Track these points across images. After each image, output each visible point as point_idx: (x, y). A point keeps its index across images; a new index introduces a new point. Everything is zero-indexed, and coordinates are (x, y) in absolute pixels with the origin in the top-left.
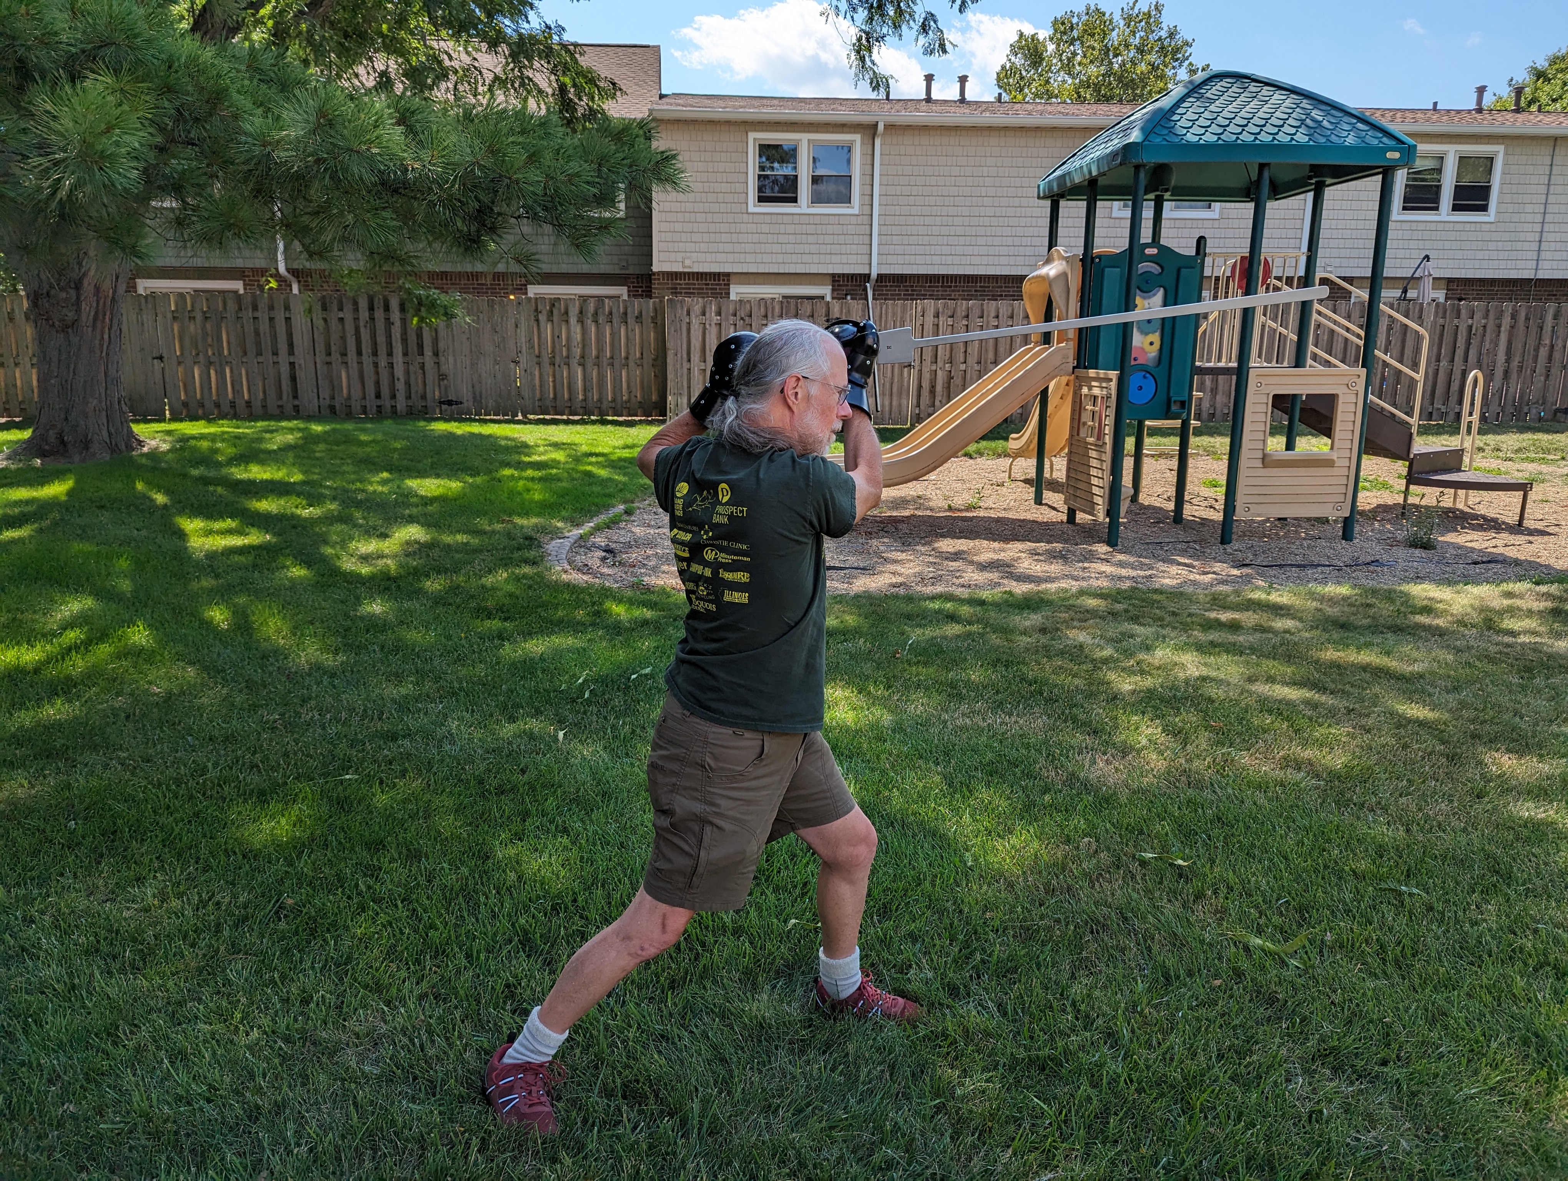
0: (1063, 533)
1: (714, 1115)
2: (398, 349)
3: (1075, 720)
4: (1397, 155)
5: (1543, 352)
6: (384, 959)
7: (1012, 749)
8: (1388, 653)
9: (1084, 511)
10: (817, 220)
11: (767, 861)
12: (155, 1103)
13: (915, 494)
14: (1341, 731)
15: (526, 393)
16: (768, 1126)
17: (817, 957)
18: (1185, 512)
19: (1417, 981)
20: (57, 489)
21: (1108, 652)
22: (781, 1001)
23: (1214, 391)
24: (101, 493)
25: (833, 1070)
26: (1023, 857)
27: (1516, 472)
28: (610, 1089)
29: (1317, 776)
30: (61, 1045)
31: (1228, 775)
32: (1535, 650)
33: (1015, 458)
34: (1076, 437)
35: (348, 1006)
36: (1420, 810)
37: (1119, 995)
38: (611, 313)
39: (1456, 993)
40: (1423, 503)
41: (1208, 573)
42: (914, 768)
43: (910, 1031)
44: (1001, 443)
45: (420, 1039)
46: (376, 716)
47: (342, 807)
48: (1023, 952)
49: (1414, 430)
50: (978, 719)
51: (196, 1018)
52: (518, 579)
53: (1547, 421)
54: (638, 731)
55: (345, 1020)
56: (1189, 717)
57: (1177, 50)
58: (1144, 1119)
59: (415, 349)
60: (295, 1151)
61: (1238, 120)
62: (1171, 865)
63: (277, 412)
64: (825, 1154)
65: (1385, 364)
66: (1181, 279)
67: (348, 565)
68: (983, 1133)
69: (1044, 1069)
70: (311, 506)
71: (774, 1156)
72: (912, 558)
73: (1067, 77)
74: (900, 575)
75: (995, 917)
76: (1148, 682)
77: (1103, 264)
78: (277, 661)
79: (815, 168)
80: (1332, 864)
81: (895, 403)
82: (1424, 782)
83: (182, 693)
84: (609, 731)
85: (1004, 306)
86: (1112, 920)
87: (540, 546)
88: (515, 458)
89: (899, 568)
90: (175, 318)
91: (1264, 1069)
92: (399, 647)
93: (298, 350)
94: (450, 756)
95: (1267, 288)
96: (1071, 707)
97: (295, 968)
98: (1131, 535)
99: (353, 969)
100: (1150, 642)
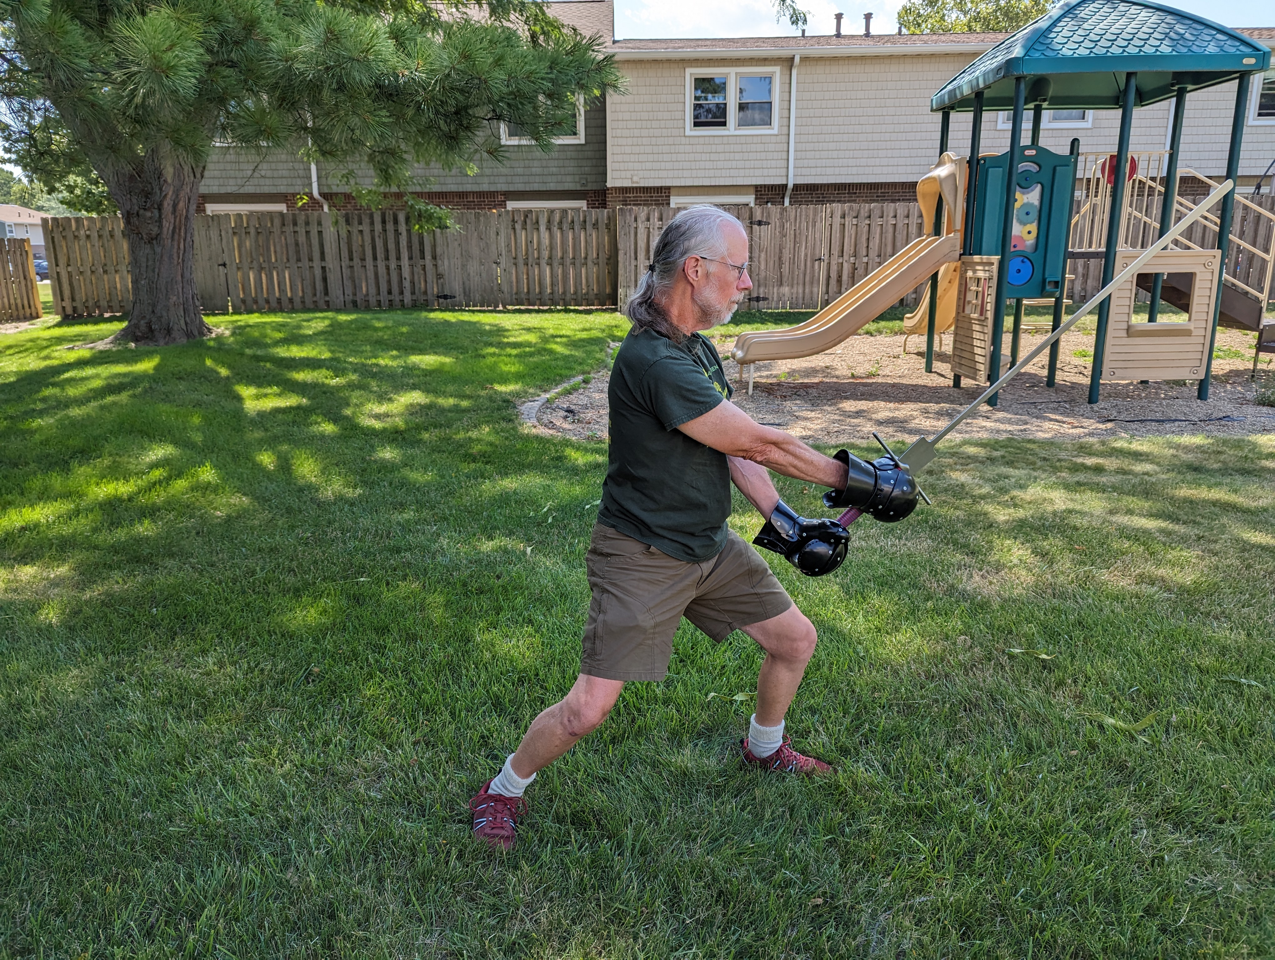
0: (950, 395)
1: (644, 840)
2: (405, 255)
3: (955, 543)
4: (1252, 61)
6: (387, 714)
7: (900, 565)
8: (1235, 491)
9: (967, 376)
10: (743, 140)
11: (692, 648)
12: (210, 814)
13: (823, 365)
14: (1191, 554)
15: (505, 288)
16: (689, 851)
18: (1056, 377)
19: (1253, 756)
20: (146, 366)
21: (986, 490)
22: (701, 755)
23: (1085, 276)
24: (181, 368)
25: (742, 810)
26: (907, 650)
28: (561, 817)
29: (1169, 590)
30: (142, 769)
31: (1089, 589)
33: (909, 335)
34: (962, 314)
35: (359, 748)
36: (1260, 618)
37: (988, 760)
38: (573, 222)
41: (1076, 427)
44: (896, 324)
45: (414, 774)
46: (384, 535)
47: (358, 601)
48: (905, 724)
49: (1264, 305)
51: (243, 753)
52: (497, 433)
55: (356, 758)
58: (1006, 857)
59: (418, 254)
60: (316, 853)
61: (1108, 36)
62: (1036, 658)
63: (312, 306)
64: (734, 873)
65: (1239, 250)
66: (1057, 175)
67: (367, 422)
68: (867, 864)
69: (921, 815)
70: (337, 377)
71: (692, 872)
72: (820, 416)
73: (959, 13)
74: (809, 429)
75: (884, 697)
76: (1021, 513)
77: (987, 165)
78: (310, 493)
79: (741, 97)
80: (1179, 661)
81: (807, 291)
82: (1264, 596)
83: (239, 517)
84: (567, 547)
85: (901, 207)
86: (983, 701)
87: (515, 407)
88: (495, 339)
89: (808, 424)
90: (234, 233)
91: (1112, 822)
92: (404, 484)
93: (328, 257)
94: (441, 565)
95: (1133, 184)
96: (953, 533)
97: (319, 718)
98: (1009, 397)
99: (363, 721)
100: (1023, 482)
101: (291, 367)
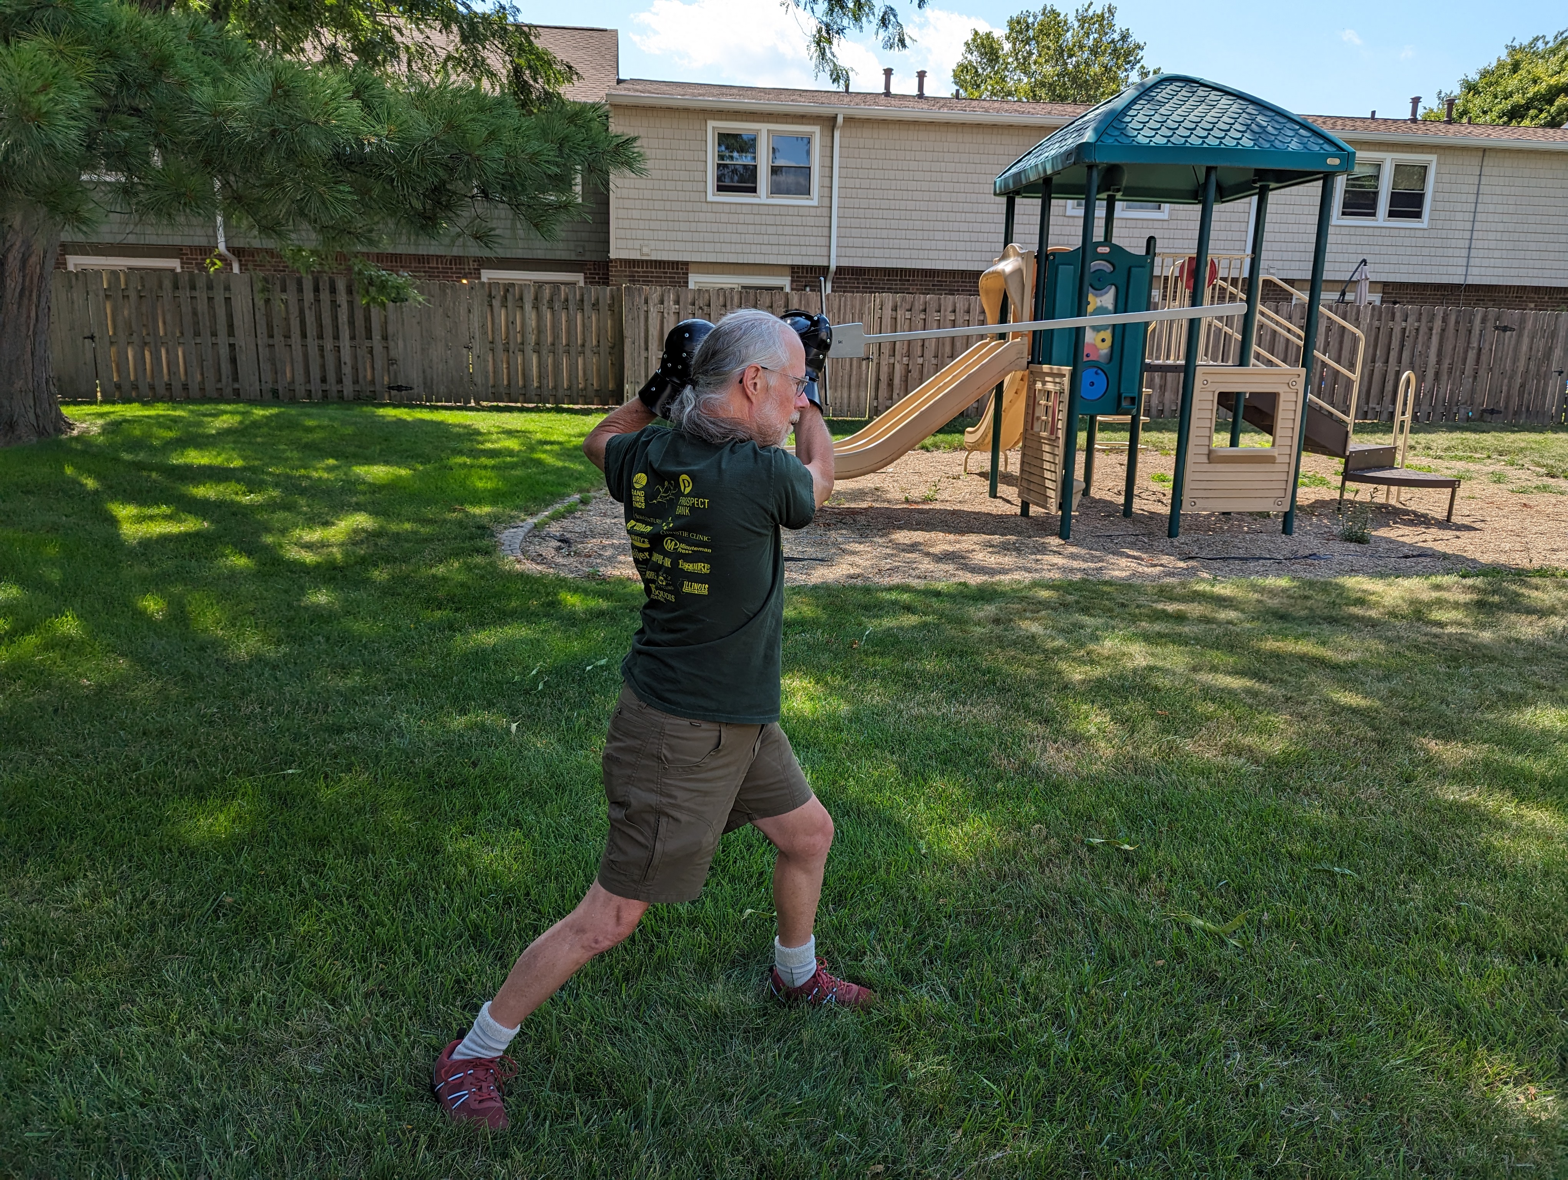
0: (1017, 525)
1: (668, 1106)
2: (345, 333)
3: (1027, 709)
4: (1337, 161)
5: (1472, 355)
6: (329, 957)
7: (965, 738)
8: (1324, 643)
9: (1038, 505)
10: (776, 211)
11: (723, 851)
12: (84, 1109)
13: (873, 486)
14: (1280, 720)
15: (479, 380)
16: (722, 1115)
17: (773, 946)
18: (1134, 505)
19: (1348, 957)
21: (1059, 642)
22: (736, 990)
23: (1163, 388)
24: (28, 478)
25: (787, 1058)
26: (975, 843)
27: (1445, 470)
28: (562, 1082)
29: (1257, 762)
31: (1173, 762)
32: (1461, 641)
33: (970, 452)
34: (1030, 432)
35: (290, 1006)
36: (1352, 794)
37: (1067, 978)
38: (567, 300)
39: (1384, 969)
40: (1358, 498)
41: (1155, 565)
42: (869, 757)
43: (863, 1017)
44: (957, 437)
45: (366, 1037)
46: (320, 709)
47: (285, 802)
48: (975, 937)
49: (1350, 428)
50: (933, 709)
51: (130, 1020)
52: (470, 569)
53: (1474, 420)
54: (593, 723)
55: (287, 1020)
56: (1134, 706)
57: (1129, 53)
58: (1089, 1096)
59: (363, 332)
60: (235, 1154)
61: (1187, 124)
62: (1118, 849)
63: (216, 396)
64: (778, 1140)
65: (1324, 364)
66: (1132, 275)
67: (294, 553)
68: (934, 1115)
69: (994, 1051)
70: (251, 492)
71: (727, 1144)
72: (869, 549)
73: (1023, 76)
74: (858, 566)
75: (948, 904)
76: (1098, 672)
77: (1056, 262)
78: (215, 652)
79: (774, 158)
80: (1269, 847)
81: (853, 395)
82: (1356, 767)
83: (114, 686)
84: (563, 723)
85: (960, 301)
86: (1060, 904)
87: (493, 536)
88: (467, 445)
89: (856, 559)
90: (107, 297)
91: (1204, 1045)
92: (345, 638)
93: (239, 332)
94: (398, 750)
95: (1214, 289)
96: (1024, 696)
97: (235, 967)
98: (1082, 528)
99: (296, 968)
100: (1099, 633)
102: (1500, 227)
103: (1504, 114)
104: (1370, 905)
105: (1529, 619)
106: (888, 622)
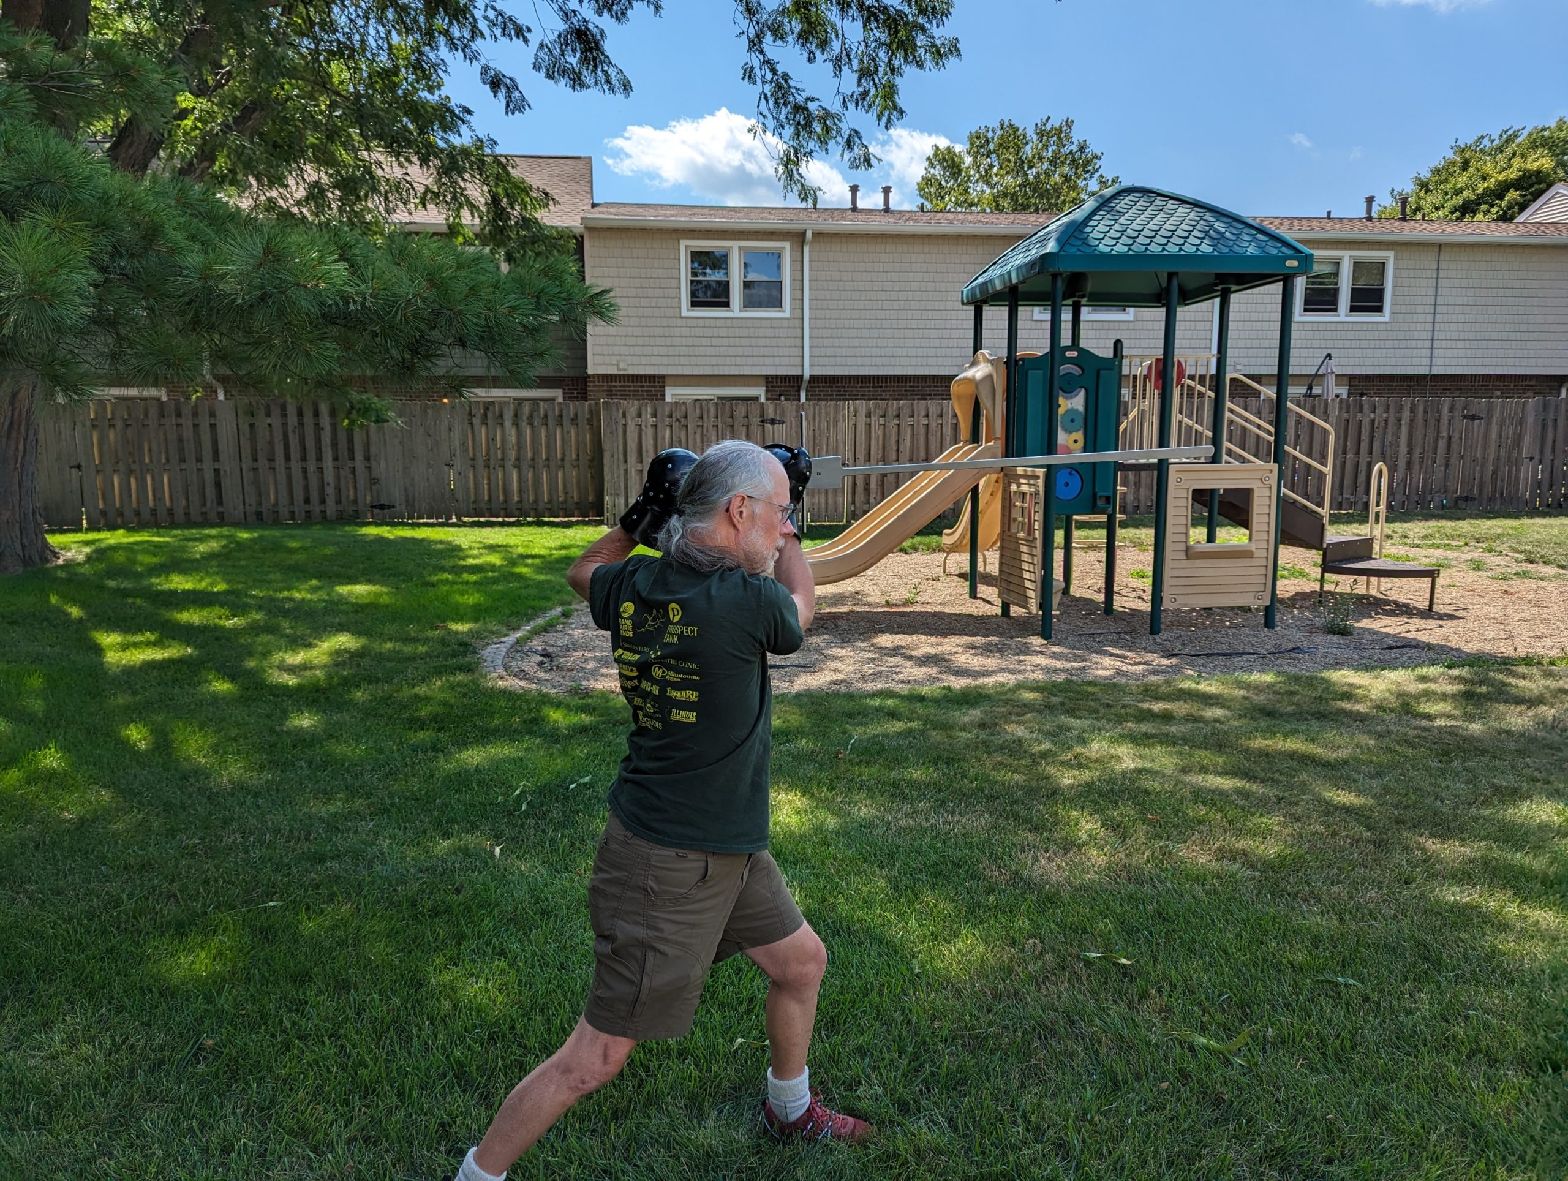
0: (999, 626)
2: (328, 454)
3: (1016, 816)
4: (1295, 264)
5: (1442, 444)
6: (310, 1101)
7: (955, 849)
8: (1313, 740)
9: (1018, 605)
10: (750, 323)
13: (853, 590)
14: (1273, 821)
15: (460, 496)
17: (766, 1078)
18: (1114, 603)
19: (1357, 1075)
21: (1046, 746)
22: (728, 1126)
23: (1138, 485)
24: (14, 608)
26: (969, 961)
27: (1424, 558)
29: (1252, 866)
31: (1167, 869)
32: (1451, 734)
33: (948, 553)
34: (1008, 532)
35: (272, 1154)
36: (1351, 898)
37: (1069, 1105)
38: (546, 416)
39: (1394, 1085)
40: (1338, 590)
41: (1139, 663)
42: (858, 873)
43: (860, 1152)
44: (934, 538)
46: (302, 837)
47: (266, 937)
48: (972, 1063)
49: (1326, 520)
50: (921, 819)
51: (106, 1175)
52: (452, 688)
53: (1450, 508)
54: (577, 844)
55: (268, 1169)
56: (1124, 811)
57: (1087, 163)
59: (346, 453)
61: (1146, 232)
62: (1115, 964)
63: (200, 519)
65: (1295, 458)
66: (1101, 381)
67: (276, 677)
70: (235, 616)
72: (851, 654)
73: (985, 188)
74: (840, 672)
75: (944, 1026)
76: (1086, 776)
77: (1026, 367)
78: (198, 781)
79: (745, 277)
80: (1270, 957)
81: (830, 501)
82: (1353, 869)
83: (96, 819)
84: (547, 845)
85: (933, 405)
86: (1059, 1024)
87: (475, 652)
88: (449, 561)
89: (839, 665)
90: (94, 426)
91: (1213, 1174)
92: (327, 762)
93: (223, 456)
94: (381, 877)
95: (1182, 390)
96: (1012, 803)
97: (215, 1114)
98: (1064, 627)
99: (277, 1113)
100: (1086, 735)
101: (171, 604)
102: (1461, 318)
103: (1456, 210)
104: (1376, 1017)
105: (1518, 709)
106: (873, 730)
